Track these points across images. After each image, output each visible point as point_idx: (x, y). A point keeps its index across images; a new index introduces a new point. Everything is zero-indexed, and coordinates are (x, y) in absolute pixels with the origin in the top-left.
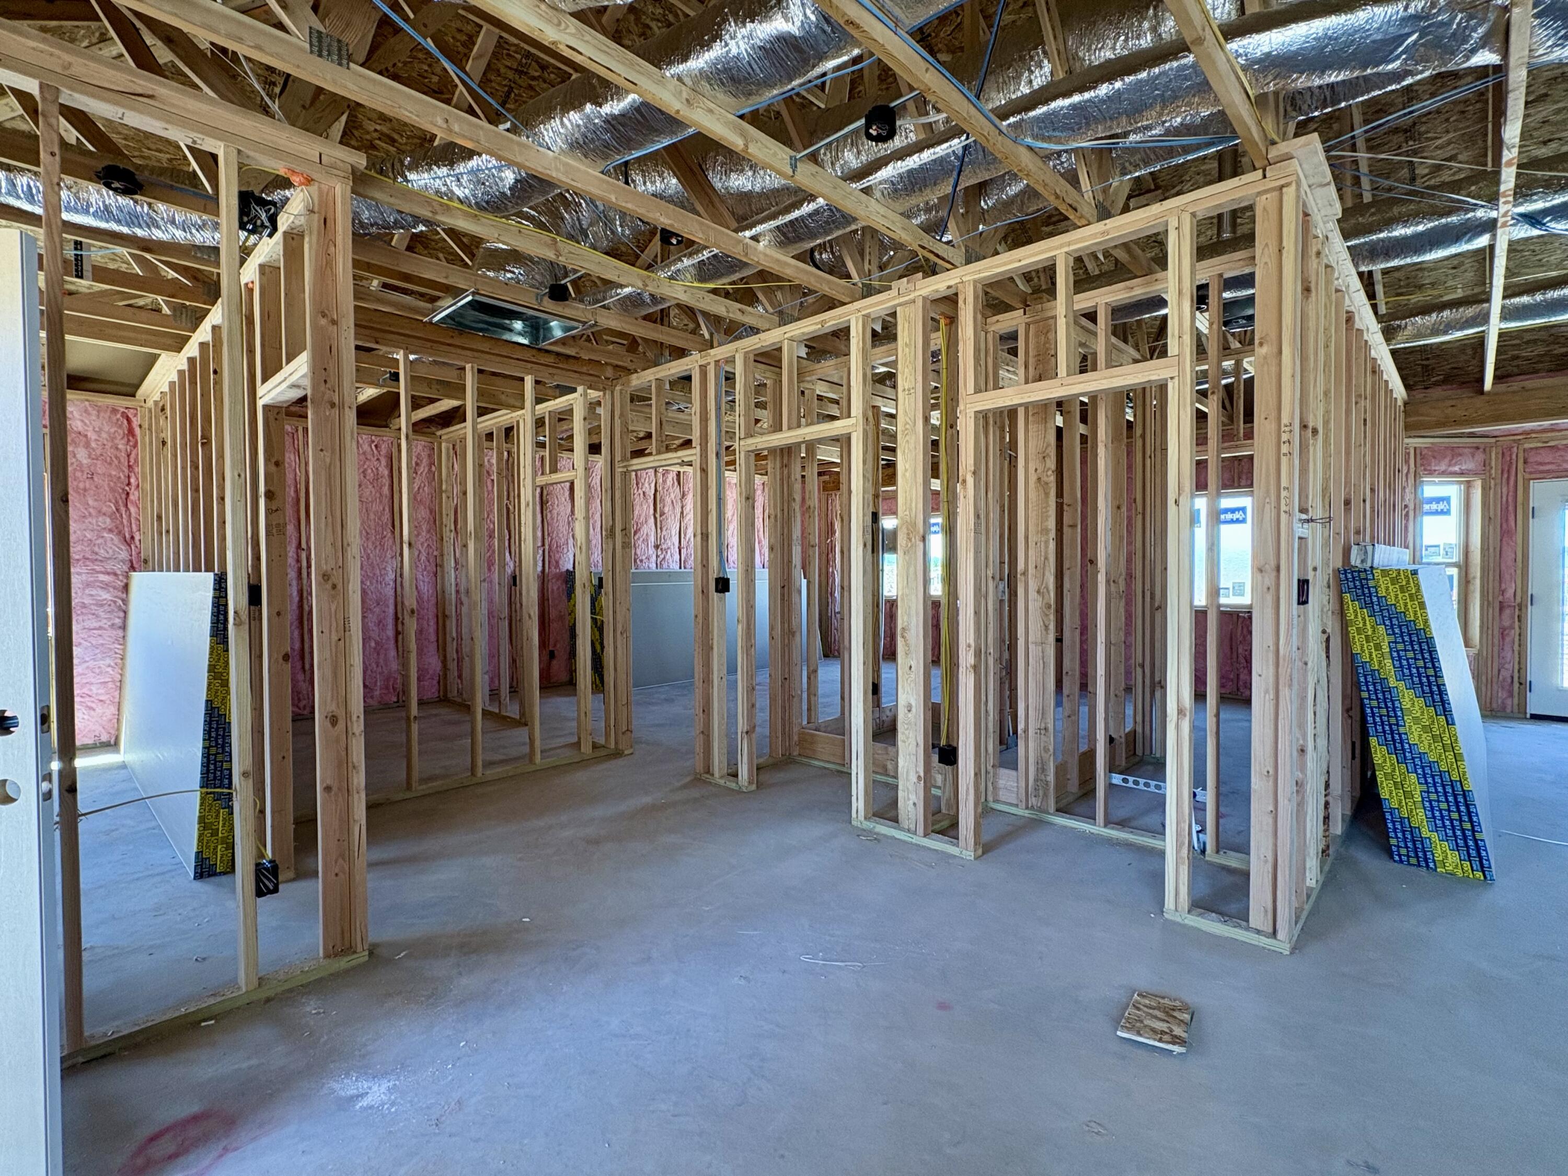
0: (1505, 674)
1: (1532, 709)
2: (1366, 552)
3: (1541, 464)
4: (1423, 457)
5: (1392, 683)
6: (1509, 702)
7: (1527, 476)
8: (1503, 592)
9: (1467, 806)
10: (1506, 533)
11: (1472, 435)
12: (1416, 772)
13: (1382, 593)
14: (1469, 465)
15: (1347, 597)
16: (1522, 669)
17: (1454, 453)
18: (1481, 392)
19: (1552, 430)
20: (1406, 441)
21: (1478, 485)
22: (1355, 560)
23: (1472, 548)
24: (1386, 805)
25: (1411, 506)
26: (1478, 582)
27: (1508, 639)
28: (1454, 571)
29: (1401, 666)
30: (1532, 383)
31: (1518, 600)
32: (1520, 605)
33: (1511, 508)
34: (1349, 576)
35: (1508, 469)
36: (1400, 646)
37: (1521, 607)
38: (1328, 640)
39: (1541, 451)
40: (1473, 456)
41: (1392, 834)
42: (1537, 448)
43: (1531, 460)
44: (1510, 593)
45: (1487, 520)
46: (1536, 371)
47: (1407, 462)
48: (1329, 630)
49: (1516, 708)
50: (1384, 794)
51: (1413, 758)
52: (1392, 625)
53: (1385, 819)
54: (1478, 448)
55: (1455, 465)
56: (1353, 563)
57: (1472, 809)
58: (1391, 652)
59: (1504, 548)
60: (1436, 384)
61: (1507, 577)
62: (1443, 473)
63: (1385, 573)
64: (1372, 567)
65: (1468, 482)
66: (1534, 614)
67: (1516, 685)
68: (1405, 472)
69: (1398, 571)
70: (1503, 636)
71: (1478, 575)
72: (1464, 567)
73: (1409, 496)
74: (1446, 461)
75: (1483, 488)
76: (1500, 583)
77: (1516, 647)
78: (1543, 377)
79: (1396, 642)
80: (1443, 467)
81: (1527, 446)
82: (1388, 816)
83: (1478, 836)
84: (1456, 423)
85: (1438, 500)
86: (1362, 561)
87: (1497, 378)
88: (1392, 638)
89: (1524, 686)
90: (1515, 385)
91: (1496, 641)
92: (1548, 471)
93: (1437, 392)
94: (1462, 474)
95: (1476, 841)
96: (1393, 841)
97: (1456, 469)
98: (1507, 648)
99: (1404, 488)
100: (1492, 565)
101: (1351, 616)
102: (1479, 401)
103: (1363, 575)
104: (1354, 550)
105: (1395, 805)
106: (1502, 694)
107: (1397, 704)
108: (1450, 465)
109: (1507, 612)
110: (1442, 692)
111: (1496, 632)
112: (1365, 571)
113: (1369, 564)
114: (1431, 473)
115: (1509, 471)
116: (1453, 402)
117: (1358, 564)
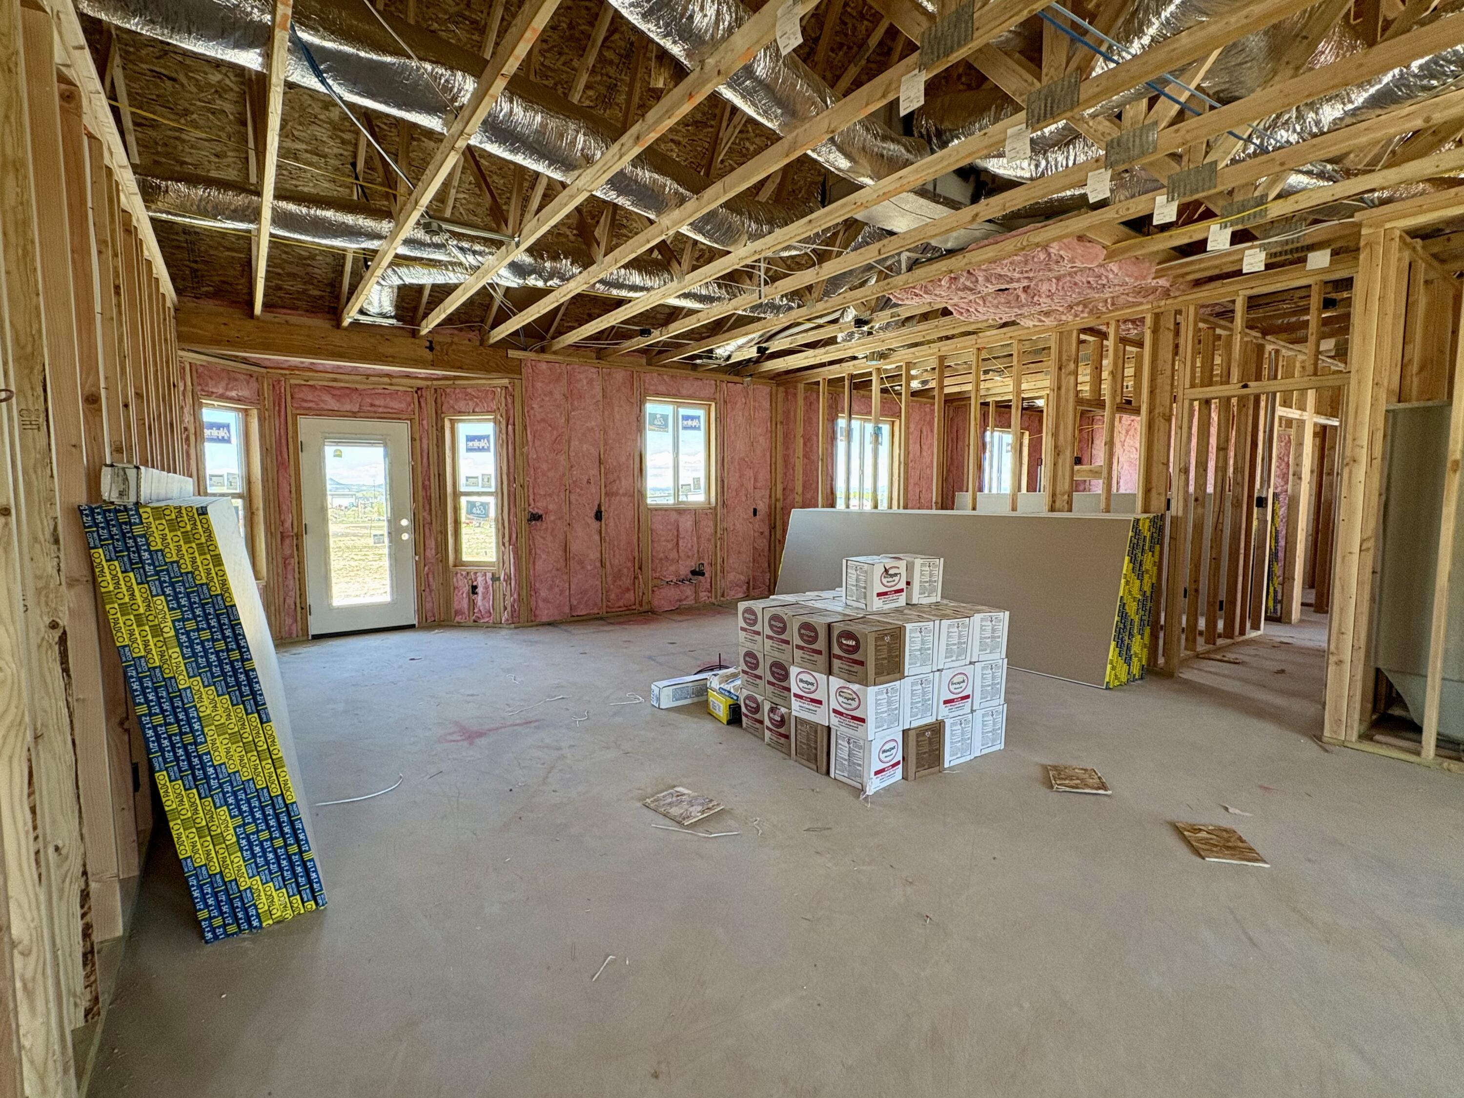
0: (290, 601)
1: (313, 630)
2: (126, 480)
3: (306, 401)
4: (199, 376)
5: (183, 682)
6: (294, 627)
7: (295, 412)
8: (283, 523)
9: (292, 823)
10: (282, 465)
11: (245, 361)
12: (227, 804)
13: (157, 544)
14: (245, 393)
15: (99, 554)
16: (302, 594)
17: (231, 377)
18: (251, 314)
19: (311, 370)
20: (180, 353)
21: (255, 412)
22: (108, 490)
23: (253, 479)
24: (188, 867)
25: (192, 430)
26: (261, 513)
27: (290, 568)
28: (239, 503)
29: (195, 655)
30: (295, 319)
31: (295, 530)
32: (297, 535)
33: (284, 441)
34: (99, 518)
35: (278, 401)
36: (191, 625)
37: (299, 536)
38: (63, 640)
39: (304, 388)
40: (248, 382)
41: (200, 906)
42: (300, 385)
43: (296, 396)
44: (288, 524)
45: (265, 451)
46: (296, 308)
47: (183, 378)
48: (64, 621)
49: (300, 633)
50: (184, 851)
51: (221, 786)
52: (176, 594)
53: (188, 888)
54: (251, 376)
55: (232, 389)
56: (105, 496)
57: (298, 825)
58: (177, 636)
59: (281, 479)
60: (208, 295)
61: (285, 507)
62: (222, 397)
63: (160, 513)
64: (137, 504)
65: (246, 410)
66: (309, 541)
67: (299, 609)
68: (182, 389)
69: (179, 509)
70: (285, 566)
71: (261, 506)
72: (248, 497)
73: (188, 418)
74: (223, 384)
75: (260, 419)
76: (280, 514)
77: (297, 576)
78: (302, 316)
79: (183, 620)
80: (221, 391)
81: (292, 381)
82: (193, 882)
83: (306, 857)
84: (231, 343)
85: (219, 426)
86: (121, 494)
87: (266, 305)
88: (178, 614)
89: (305, 610)
90: (281, 316)
91: (280, 571)
92: (309, 408)
93: (209, 305)
94: (239, 400)
95: (304, 864)
96: (203, 915)
97: (233, 394)
98: (290, 577)
99: (182, 408)
100: (271, 497)
101: (107, 584)
102: (249, 324)
103: (123, 517)
104: (106, 475)
105: (200, 860)
106: (288, 621)
107: (193, 713)
108: (227, 389)
109: (287, 542)
110: (251, 681)
111: (280, 560)
112: (126, 509)
113: (133, 499)
114: (210, 395)
115: (279, 405)
116: (225, 320)
117: (114, 497)
